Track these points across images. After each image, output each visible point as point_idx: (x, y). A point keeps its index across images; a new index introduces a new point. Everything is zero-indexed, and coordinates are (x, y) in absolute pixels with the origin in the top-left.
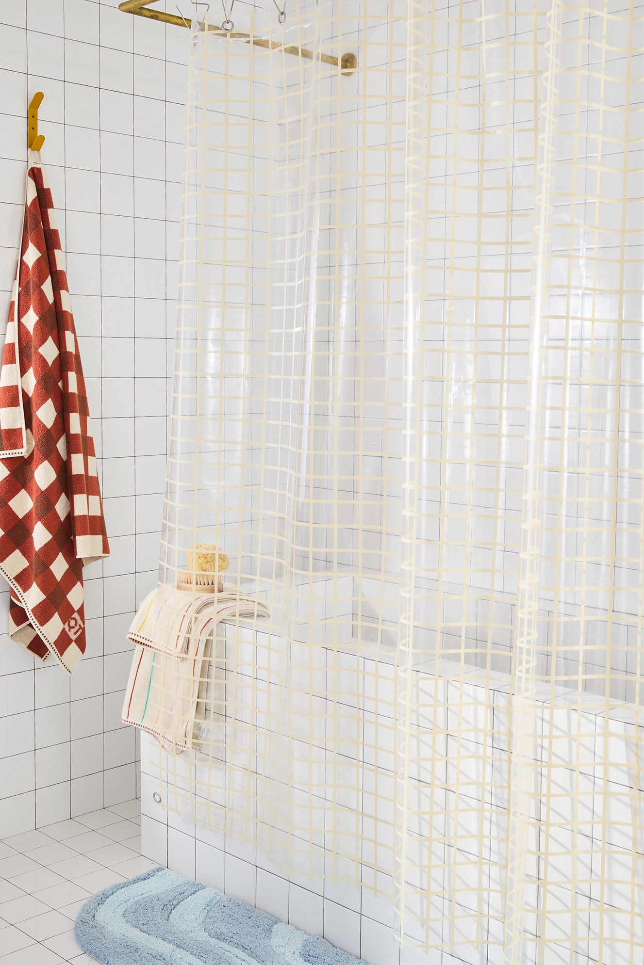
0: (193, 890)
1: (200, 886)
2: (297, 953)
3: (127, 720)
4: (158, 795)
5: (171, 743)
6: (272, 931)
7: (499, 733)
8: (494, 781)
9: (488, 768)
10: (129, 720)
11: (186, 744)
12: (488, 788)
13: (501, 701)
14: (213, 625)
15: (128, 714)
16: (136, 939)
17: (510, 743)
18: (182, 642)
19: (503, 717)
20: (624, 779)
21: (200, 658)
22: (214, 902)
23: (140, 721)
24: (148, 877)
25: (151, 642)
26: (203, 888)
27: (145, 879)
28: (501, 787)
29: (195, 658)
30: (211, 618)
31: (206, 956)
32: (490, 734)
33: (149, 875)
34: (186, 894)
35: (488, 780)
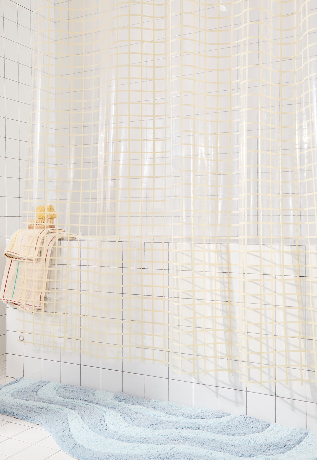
0: (44, 384)
1: (47, 382)
2: (113, 399)
3: (3, 299)
4: (22, 336)
5: (31, 306)
6: (94, 394)
7: (222, 264)
8: (220, 289)
9: (217, 283)
10: (4, 299)
11: (40, 305)
12: (217, 292)
13: (223, 248)
14: (56, 240)
15: (4, 296)
16: (24, 403)
17: (229, 268)
18: (38, 251)
19: (224, 256)
20: (292, 273)
21: (49, 257)
22: (58, 387)
23: (11, 299)
24: (17, 382)
25: (18, 254)
26: (49, 382)
27: (15, 383)
28: (224, 291)
29: (46, 258)
30: (55, 237)
31: (67, 405)
32: (217, 265)
33: (17, 381)
34: (41, 385)
35: (217, 289)
